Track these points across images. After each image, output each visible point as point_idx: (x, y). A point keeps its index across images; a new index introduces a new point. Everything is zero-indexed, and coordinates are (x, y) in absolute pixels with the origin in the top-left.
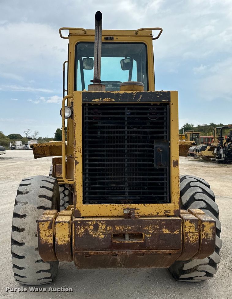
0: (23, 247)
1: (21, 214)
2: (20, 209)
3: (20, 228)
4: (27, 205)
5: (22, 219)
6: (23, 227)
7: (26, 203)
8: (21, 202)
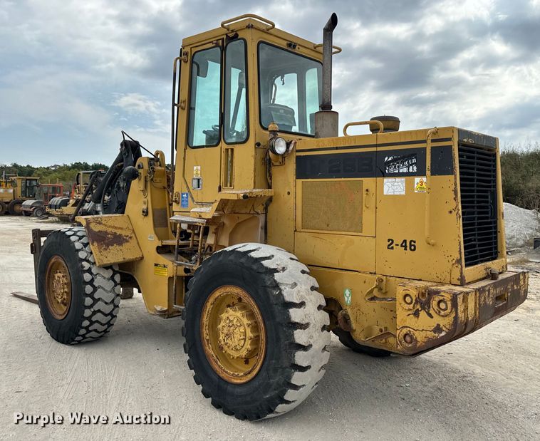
0: (311, 351)
1: (297, 302)
2: (293, 295)
3: (304, 322)
4: (298, 287)
5: (302, 308)
6: (306, 321)
7: (295, 284)
8: (287, 284)
